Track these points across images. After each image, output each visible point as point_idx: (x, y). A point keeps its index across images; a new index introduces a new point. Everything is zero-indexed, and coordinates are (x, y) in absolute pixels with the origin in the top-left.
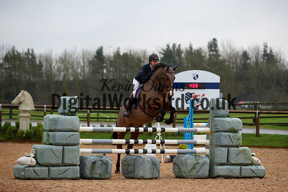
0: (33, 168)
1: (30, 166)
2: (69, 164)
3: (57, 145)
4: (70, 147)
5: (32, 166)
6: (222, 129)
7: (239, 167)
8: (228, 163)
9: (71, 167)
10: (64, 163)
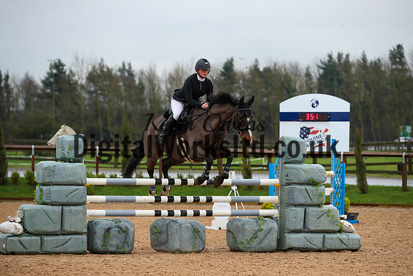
0: (19, 238)
1: (14, 235)
2: (71, 232)
3: (53, 204)
4: (72, 207)
5: (18, 236)
6: (296, 180)
7: (321, 235)
8: (305, 230)
9: (74, 237)
10: (64, 231)
